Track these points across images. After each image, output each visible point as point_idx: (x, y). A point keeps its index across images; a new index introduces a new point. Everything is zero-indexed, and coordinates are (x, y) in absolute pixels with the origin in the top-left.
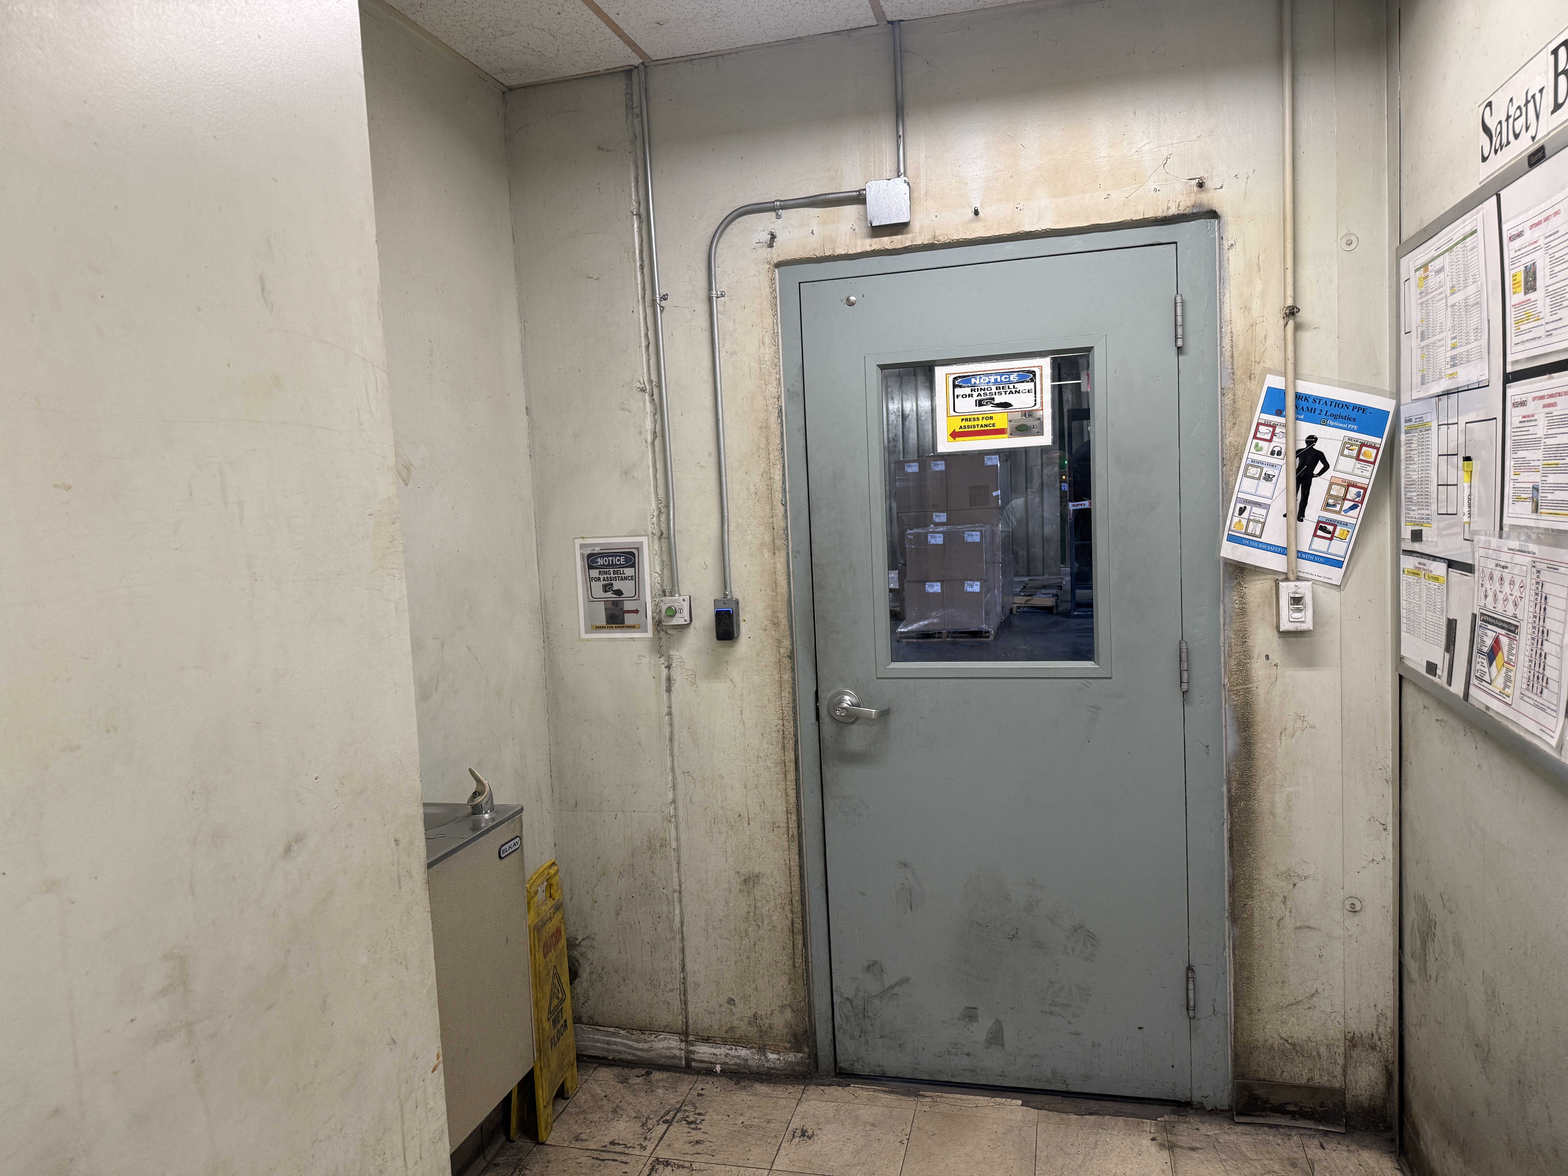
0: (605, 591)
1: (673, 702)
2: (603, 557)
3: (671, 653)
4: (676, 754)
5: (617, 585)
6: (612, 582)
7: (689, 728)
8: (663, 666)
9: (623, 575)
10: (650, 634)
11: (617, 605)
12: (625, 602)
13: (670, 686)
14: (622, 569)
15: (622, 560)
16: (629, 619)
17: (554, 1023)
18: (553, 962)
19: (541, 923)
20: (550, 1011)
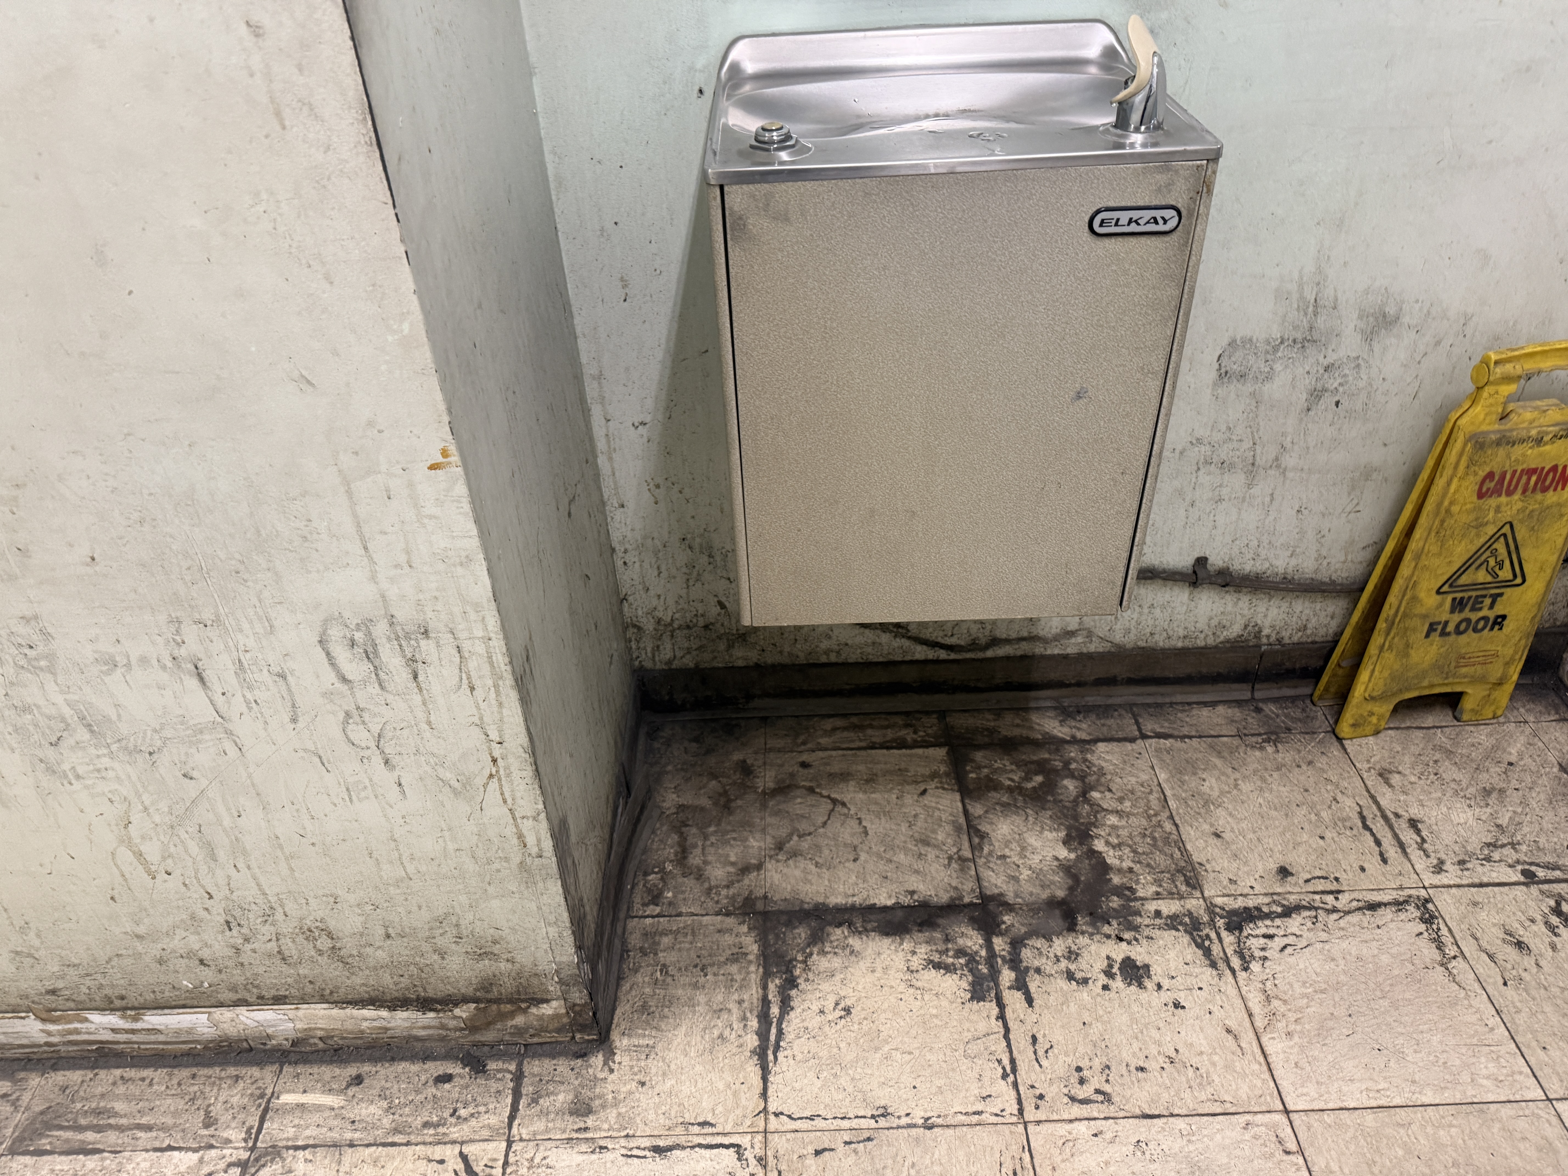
17: (1458, 605)
18: (1508, 514)
19: (1498, 436)
20: (1451, 582)
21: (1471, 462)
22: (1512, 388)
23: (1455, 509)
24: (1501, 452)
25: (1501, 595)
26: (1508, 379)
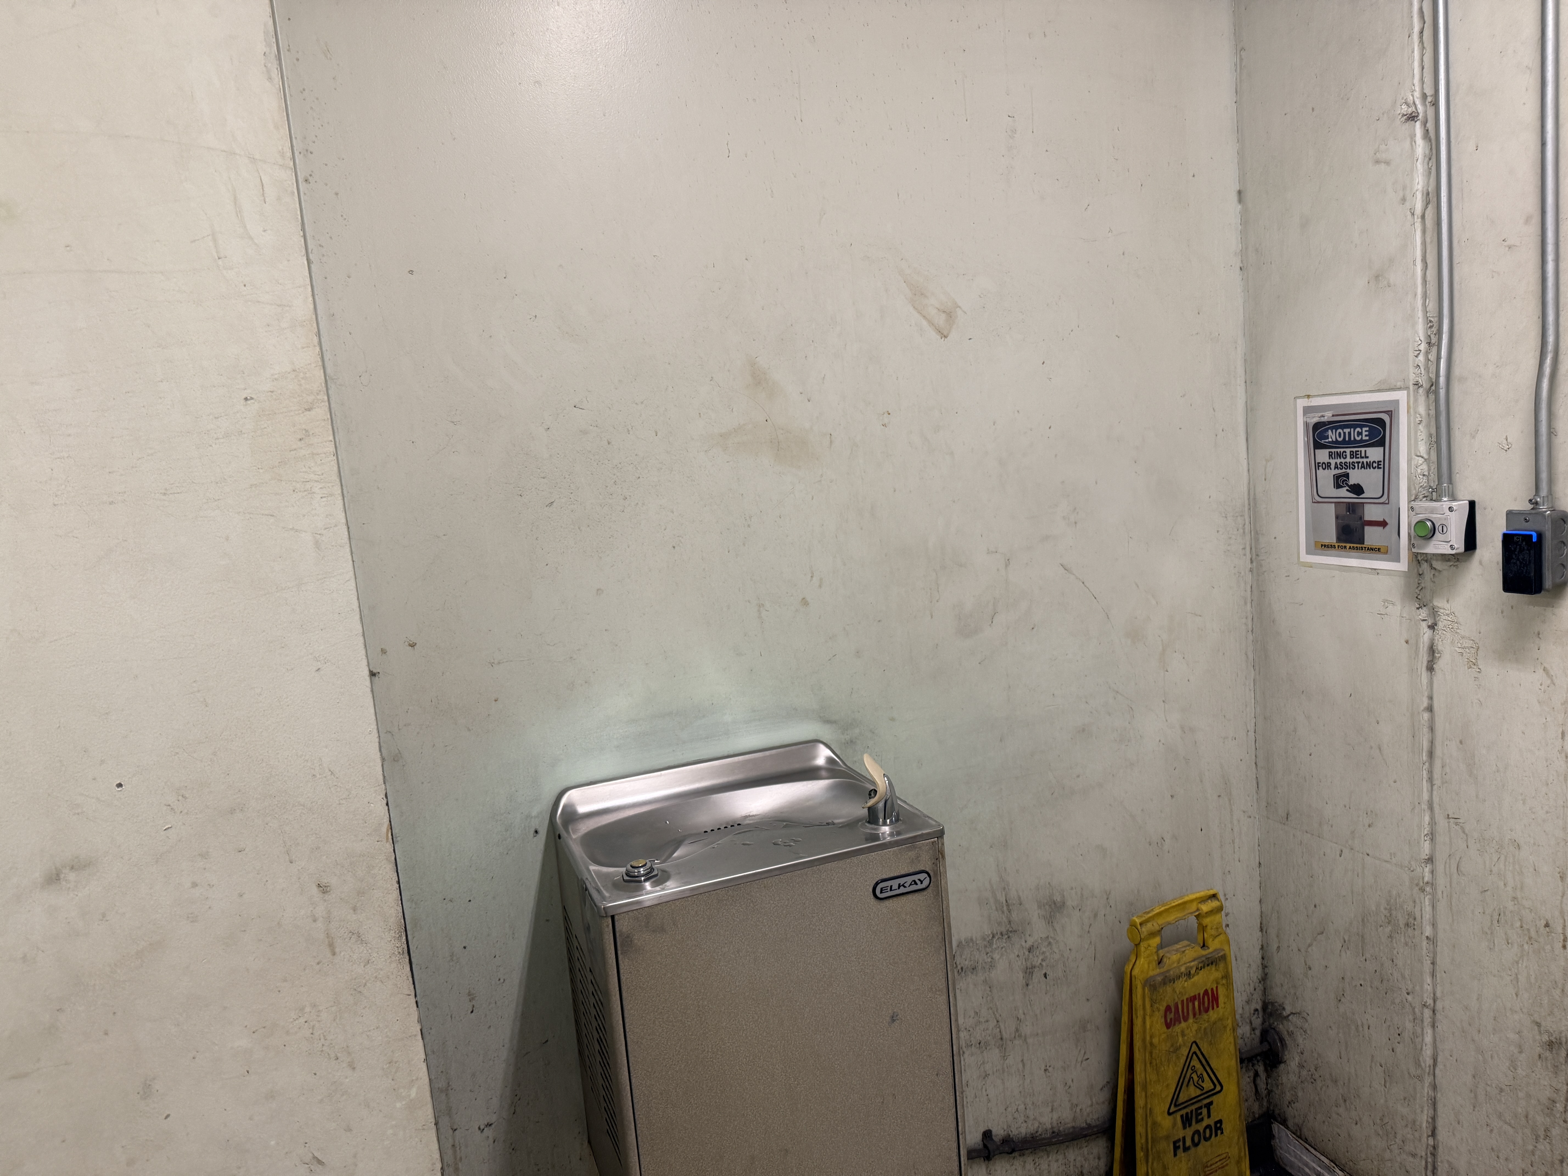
0: (1338, 486)
1: (1435, 690)
2: (1336, 428)
3: (1436, 603)
4: (1437, 782)
5: (1356, 476)
6: (1348, 471)
7: (1461, 742)
8: (1424, 624)
9: (1365, 460)
10: (1402, 566)
11: (1354, 511)
12: (1367, 507)
13: (1432, 661)
14: (1363, 449)
15: (1364, 433)
16: (1372, 535)
17: (1186, 1121)
18: (1191, 1036)
19: (1162, 977)
20: (1175, 1101)
21: (1153, 1002)
22: (1156, 941)
23: (1155, 1041)
24: (1169, 989)
25: (1211, 1103)
26: (1152, 934)
